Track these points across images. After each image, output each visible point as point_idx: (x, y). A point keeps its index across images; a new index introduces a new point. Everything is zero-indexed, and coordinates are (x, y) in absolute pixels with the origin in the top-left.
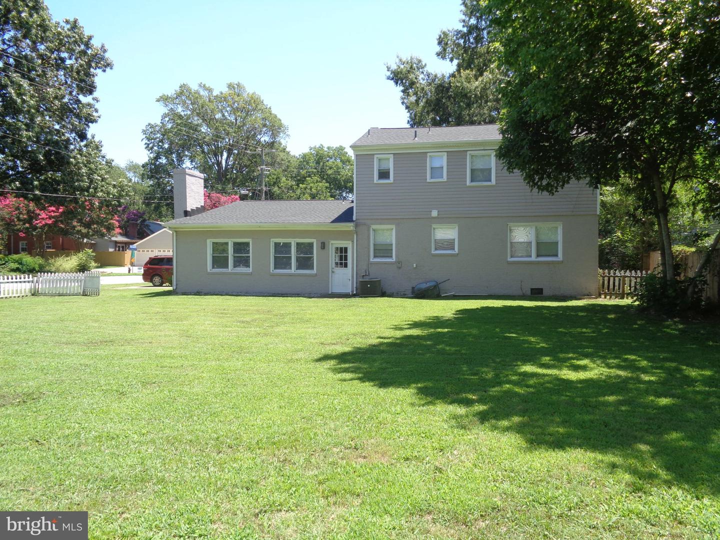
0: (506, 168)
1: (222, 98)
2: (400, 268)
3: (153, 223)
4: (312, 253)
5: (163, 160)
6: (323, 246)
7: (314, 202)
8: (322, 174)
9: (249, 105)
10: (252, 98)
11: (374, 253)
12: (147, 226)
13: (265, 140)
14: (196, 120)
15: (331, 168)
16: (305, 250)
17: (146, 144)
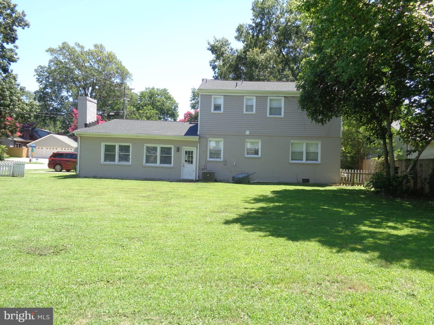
0: (300, 108)
1: (90, 53)
2: (225, 165)
3: (40, 130)
4: (171, 154)
5: (49, 90)
6: (178, 150)
7: (148, 121)
8: (153, 105)
9: (108, 59)
10: (110, 55)
11: (210, 155)
12: (36, 132)
13: (117, 82)
14: (72, 66)
15: (159, 101)
16: (166, 152)
17: (37, 78)
